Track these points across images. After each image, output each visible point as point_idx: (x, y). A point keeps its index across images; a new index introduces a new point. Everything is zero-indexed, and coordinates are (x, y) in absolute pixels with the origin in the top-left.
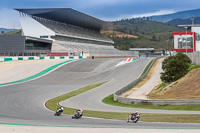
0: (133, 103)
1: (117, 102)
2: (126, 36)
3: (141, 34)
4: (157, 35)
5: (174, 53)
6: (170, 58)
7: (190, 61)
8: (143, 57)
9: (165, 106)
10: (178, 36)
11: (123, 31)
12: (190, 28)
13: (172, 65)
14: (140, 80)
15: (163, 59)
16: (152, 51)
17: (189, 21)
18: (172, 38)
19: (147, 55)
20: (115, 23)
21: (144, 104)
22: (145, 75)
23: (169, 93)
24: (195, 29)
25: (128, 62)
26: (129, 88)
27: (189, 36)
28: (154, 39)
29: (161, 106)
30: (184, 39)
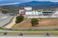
0: (7, 29)
1: (2, 29)
2: (5, 10)
3: (10, 9)
4: (15, 10)
5: (19, 15)
6: (18, 16)
7: (24, 17)
8: (10, 16)
9: (17, 30)
10: (21, 10)
11: (5, 8)
12: (24, 8)
13: (18, 18)
14: (9, 23)
15: (16, 17)
16: (13, 14)
17: (24, 6)
18: (19, 11)
19: (12, 15)
20: (2, 6)
21: (10, 29)
22: (11, 21)
23: (18, 26)
24: (25, 8)
25: (6, 17)
26: (6, 25)
27: (24, 10)
28: (14, 11)
29: (15, 30)
30: (22, 11)
